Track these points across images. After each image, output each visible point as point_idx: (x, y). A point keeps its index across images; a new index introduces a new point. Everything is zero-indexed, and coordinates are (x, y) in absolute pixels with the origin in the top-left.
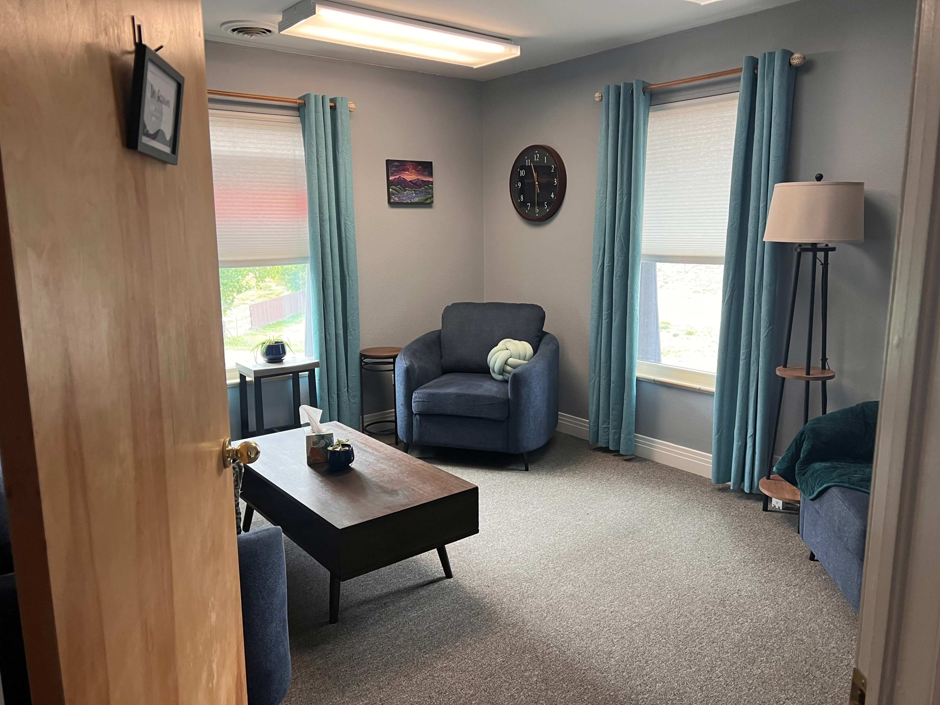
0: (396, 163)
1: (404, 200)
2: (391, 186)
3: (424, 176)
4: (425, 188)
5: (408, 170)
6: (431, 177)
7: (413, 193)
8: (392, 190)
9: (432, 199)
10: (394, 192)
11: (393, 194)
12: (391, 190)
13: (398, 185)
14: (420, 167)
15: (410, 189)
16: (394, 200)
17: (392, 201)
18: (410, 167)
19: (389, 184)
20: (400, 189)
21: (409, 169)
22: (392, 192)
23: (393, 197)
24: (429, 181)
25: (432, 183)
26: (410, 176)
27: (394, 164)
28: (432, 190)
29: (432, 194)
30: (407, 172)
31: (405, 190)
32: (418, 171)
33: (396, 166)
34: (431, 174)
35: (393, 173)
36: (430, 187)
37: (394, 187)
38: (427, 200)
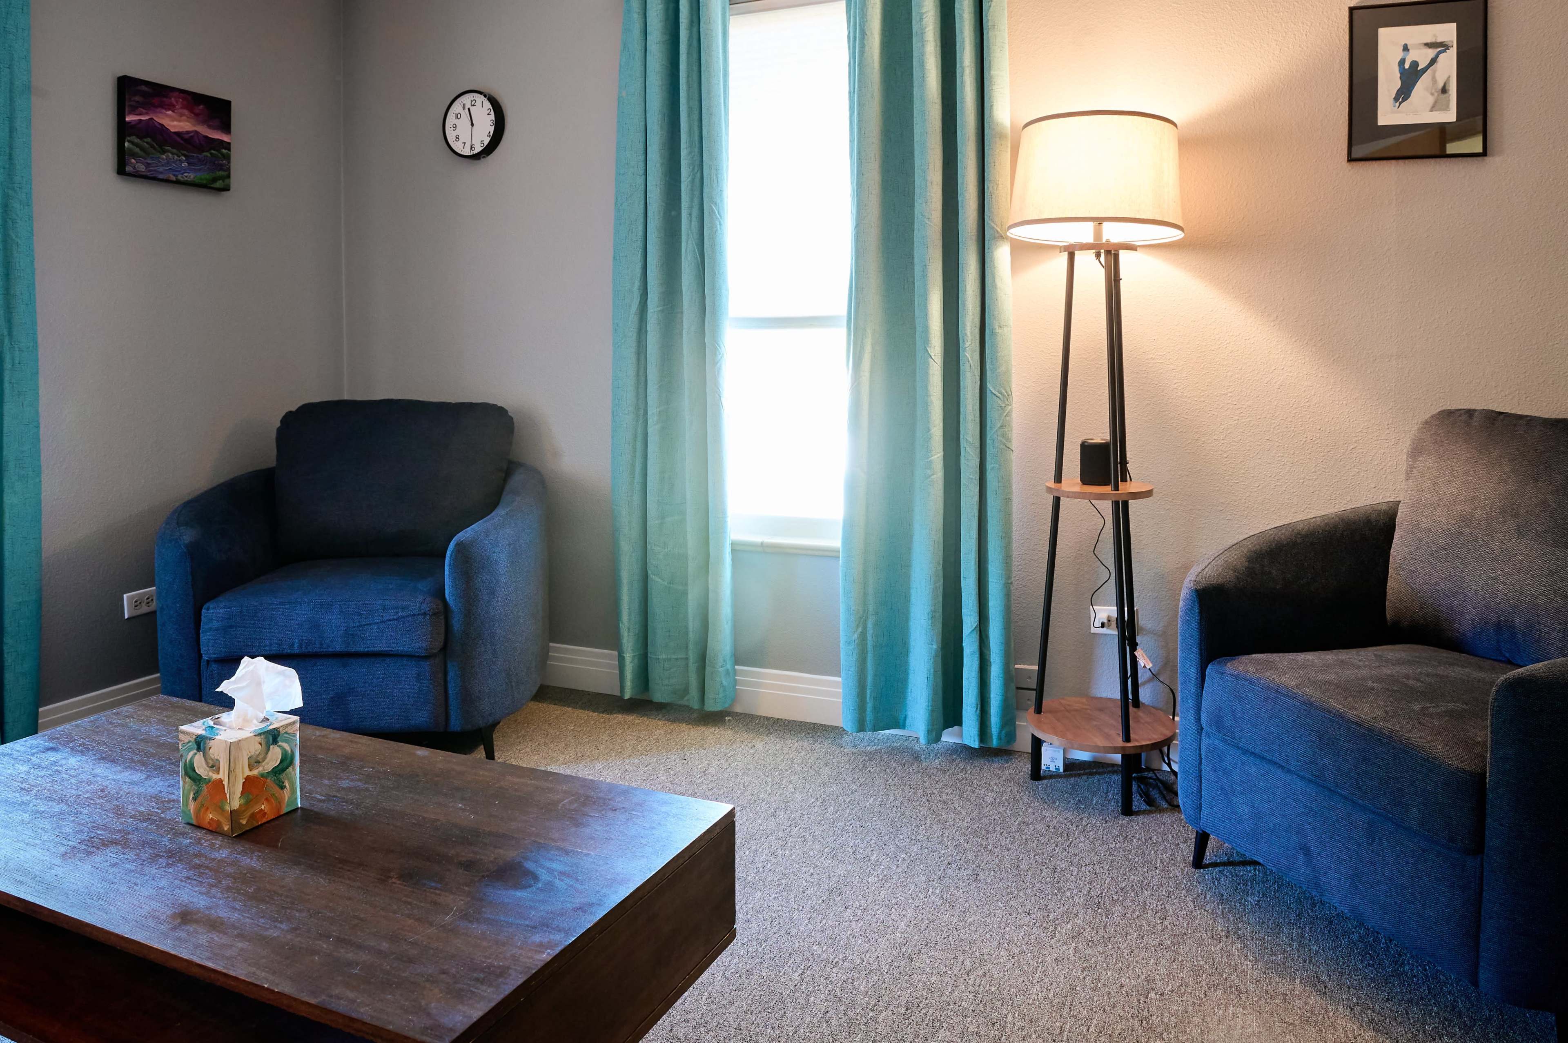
0: (144, 88)
1: (161, 173)
2: (129, 136)
3: (210, 127)
4: (211, 154)
5: (171, 107)
6: (227, 134)
7: (181, 162)
8: (131, 146)
9: (227, 181)
10: (137, 150)
11: (134, 155)
12: (126, 144)
13: (146, 138)
14: (201, 107)
15: (174, 151)
16: (134, 168)
17: (128, 169)
18: (177, 102)
19: (123, 130)
20: (152, 147)
21: (174, 106)
22: (129, 148)
23: (133, 161)
24: (222, 141)
25: (228, 146)
26: (177, 120)
27: (139, 88)
28: (229, 162)
29: (229, 170)
30: (170, 112)
31: (164, 152)
32: (197, 115)
33: (144, 94)
34: (226, 127)
35: (137, 108)
36: (223, 155)
37: (137, 140)
38: (215, 180)
